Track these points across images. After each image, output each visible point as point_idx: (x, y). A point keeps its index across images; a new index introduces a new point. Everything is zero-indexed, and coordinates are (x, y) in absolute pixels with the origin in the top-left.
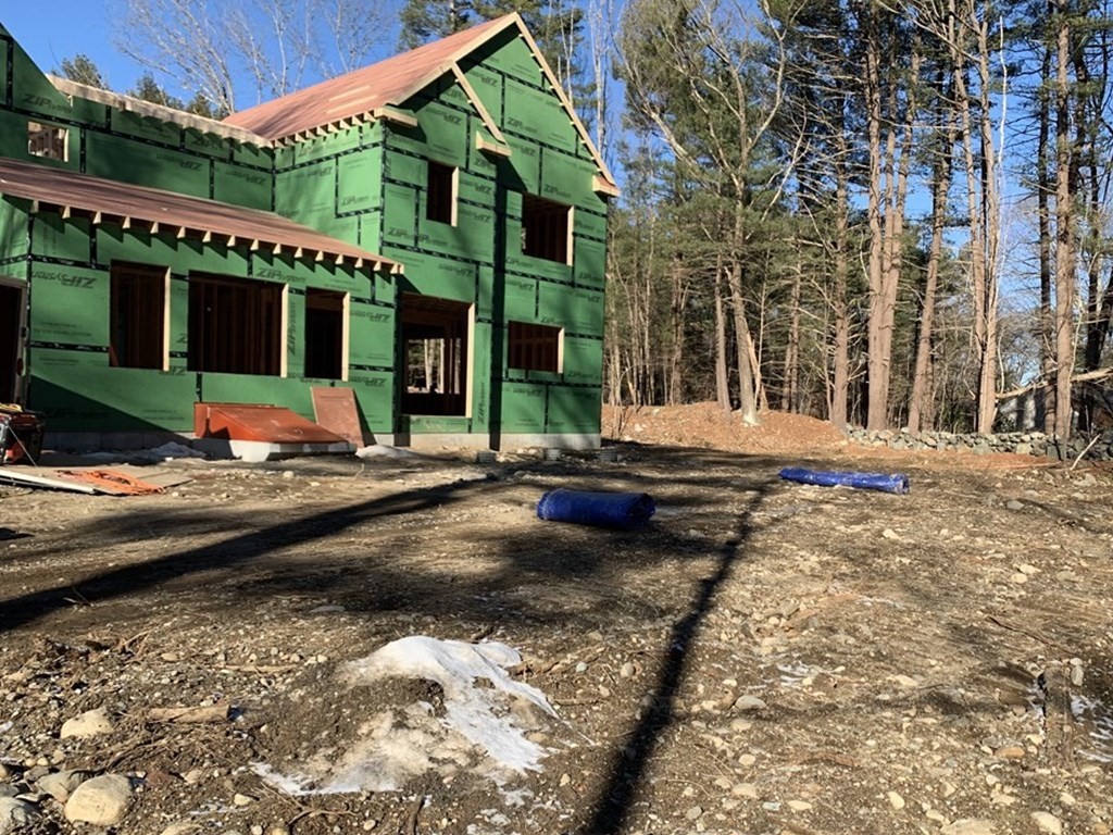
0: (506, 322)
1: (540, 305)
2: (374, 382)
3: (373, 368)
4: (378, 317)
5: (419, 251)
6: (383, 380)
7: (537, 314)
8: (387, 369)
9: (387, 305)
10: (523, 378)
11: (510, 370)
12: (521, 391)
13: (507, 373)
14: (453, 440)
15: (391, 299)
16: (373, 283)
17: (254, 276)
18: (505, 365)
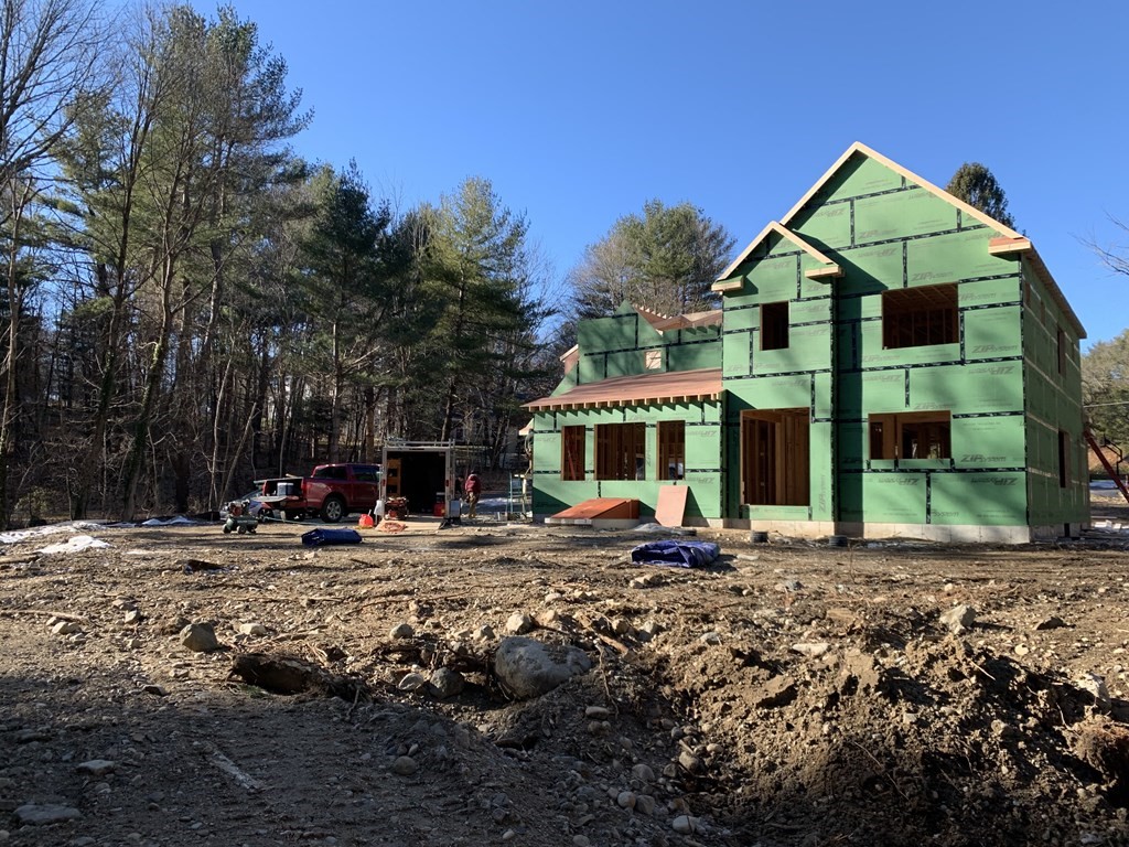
0: (865, 415)
1: (911, 393)
2: (705, 481)
3: (704, 471)
4: (707, 433)
5: (754, 377)
6: (712, 479)
7: (907, 402)
8: (715, 470)
9: (714, 424)
10: (891, 467)
11: (873, 462)
12: (889, 481)
13: (869, 465)
14: (791, 525)
15: (718, 420)
16: (703, 411)
17: (627, 421)
18: (866, 456)
